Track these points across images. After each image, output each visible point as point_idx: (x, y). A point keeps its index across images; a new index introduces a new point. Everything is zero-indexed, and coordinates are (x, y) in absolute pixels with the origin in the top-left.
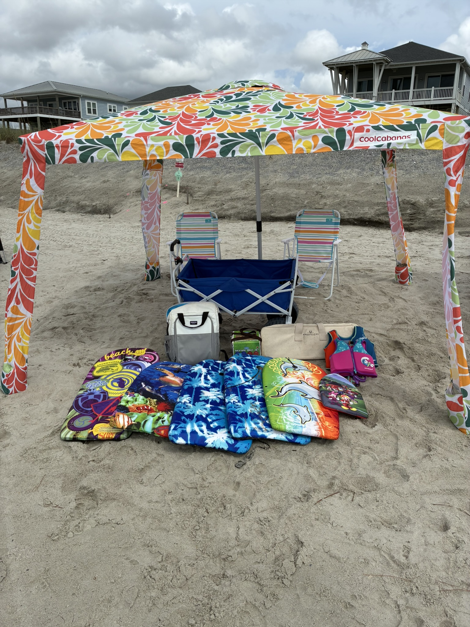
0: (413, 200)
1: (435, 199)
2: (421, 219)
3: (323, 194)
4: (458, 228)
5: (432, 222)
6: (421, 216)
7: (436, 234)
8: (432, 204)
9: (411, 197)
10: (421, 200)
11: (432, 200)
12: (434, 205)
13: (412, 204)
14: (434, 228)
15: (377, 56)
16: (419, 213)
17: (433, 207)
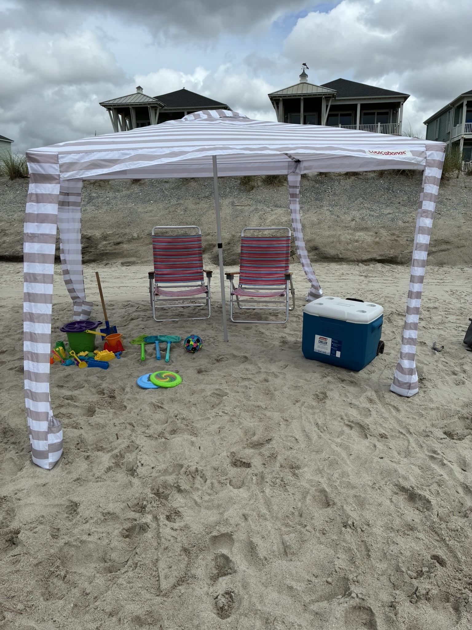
0: (90, 235)
1: (110, 232)
2: (91, 252)
3: (7, 232)
4: (122, 259)
5: (101, 254)
6: (92, 250)
7: (103, 265)
8: (106, 238)
9: (89, 231)
10: (97, 234)
11: (107, 234)
12: (107, 239)
13: (87, 238)
14: (102, 260)
15: (151, 100)
16: (92, 247)
17: (106, 240)
